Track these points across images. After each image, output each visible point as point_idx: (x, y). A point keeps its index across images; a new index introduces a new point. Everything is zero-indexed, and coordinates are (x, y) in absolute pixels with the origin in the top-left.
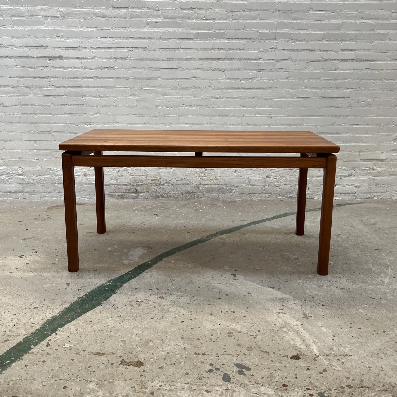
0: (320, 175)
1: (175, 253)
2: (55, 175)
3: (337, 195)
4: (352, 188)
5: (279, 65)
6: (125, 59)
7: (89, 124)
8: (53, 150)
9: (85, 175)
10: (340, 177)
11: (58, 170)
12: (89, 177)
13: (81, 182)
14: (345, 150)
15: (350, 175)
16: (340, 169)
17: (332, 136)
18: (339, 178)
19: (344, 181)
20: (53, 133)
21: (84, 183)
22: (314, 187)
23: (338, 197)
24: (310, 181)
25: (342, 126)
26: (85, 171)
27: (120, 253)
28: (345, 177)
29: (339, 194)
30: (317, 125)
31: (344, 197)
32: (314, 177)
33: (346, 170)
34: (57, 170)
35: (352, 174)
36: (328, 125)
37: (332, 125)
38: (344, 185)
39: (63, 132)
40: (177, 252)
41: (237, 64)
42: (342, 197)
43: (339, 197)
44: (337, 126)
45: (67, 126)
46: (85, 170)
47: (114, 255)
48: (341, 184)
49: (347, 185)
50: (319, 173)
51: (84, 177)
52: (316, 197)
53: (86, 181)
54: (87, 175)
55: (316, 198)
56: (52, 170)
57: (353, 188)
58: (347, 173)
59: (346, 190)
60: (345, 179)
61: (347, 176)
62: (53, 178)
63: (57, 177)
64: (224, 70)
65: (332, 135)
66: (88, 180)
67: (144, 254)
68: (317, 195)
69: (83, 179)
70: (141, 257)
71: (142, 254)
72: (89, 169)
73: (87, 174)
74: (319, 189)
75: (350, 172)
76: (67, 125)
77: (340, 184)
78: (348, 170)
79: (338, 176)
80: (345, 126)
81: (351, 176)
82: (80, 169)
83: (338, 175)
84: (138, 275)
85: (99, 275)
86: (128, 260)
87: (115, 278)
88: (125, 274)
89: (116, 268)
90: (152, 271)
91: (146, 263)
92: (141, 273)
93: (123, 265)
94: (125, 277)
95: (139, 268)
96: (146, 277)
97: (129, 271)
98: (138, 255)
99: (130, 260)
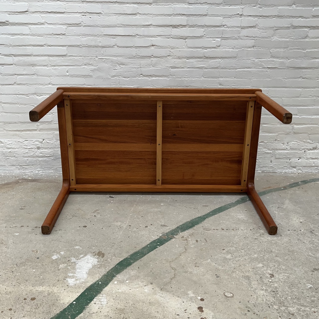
0: (283, 148)
1: (129, 264)
2: (7, 148)
3: (300, 169)
4: (316, 161)
5: (245, 32)
6: (77, 25)
7: (40, 95)
8: (3, 122)
9: (38, 148)
10: (304, 150)
11: (10, 143)
12: (43, 150)
13: (35, 156)
14: (311, 123)
15: (314, 149)
16: (305, 142)
17: (298, 109)
18: (303, 151)
19: (308, 154)
20: (3, 105)
21: (37, 156)
22: (277, 160)
23: (301, 170)
24: (273, 154)
25: (309, 98)
26: (38, 144)
27: (66, 265)
28: (309, 151)
29: (302, 167)
30: (284, 97)
31: (307, 170)
32: (277, 150)
33: (311, 143)
34: (8, 143)
35: (316, 147)
36: (293, 97)
37: (298, 97)
38: (307, 159)
39: (13, 104)
40: (133, 263)
41: (199, 32)
42: (305, 170)
43: (303, 170)
44: (304, 98)
45: (18, 97)
46: (38, 143)
47: (60, 268)
48: (304, 157)
49: (310, 158)
50: (282, 146)
51: (37, 150)
52: (278, 170)
53: (39, 154)
54: (41, 148)
55: (279, 171)
56: (3, 143)
58: (311, 146)
59: (310, 164)
60: (309, 152)
61: (311, 149)
62: (4, 151)
63: (8, 150)
64: (185, 38)
65: (298, 108)
66: (42, 153)
67: (94, 267)
68: (279, 169)
69: (36, 152)
70: (90, 273)
71: (91, 267)
72: (42, 141)
73: (40, 147)
74: (283, 162)
75: (314, 146)
76: (18, 95)
77: (304, 158)
78: (313, 143)
79: (302, 150)
80: (312, 98)
81: (316, 149)
82: (33, 142)
83: (302, 148)
84: (84, 308)
85: (36, 309)
86: (74, 279)
87: (55, 316)
88: (68, 306)
89: (59, 294)
90: (102, 300)
91: (95, 283)
92: (88, 305)
93: (68, 287)
94: (68, 313)
95: (86, 294)
96: (94, 313)
97: (74, 301)
98: (87, 269)
99: (76, 278)
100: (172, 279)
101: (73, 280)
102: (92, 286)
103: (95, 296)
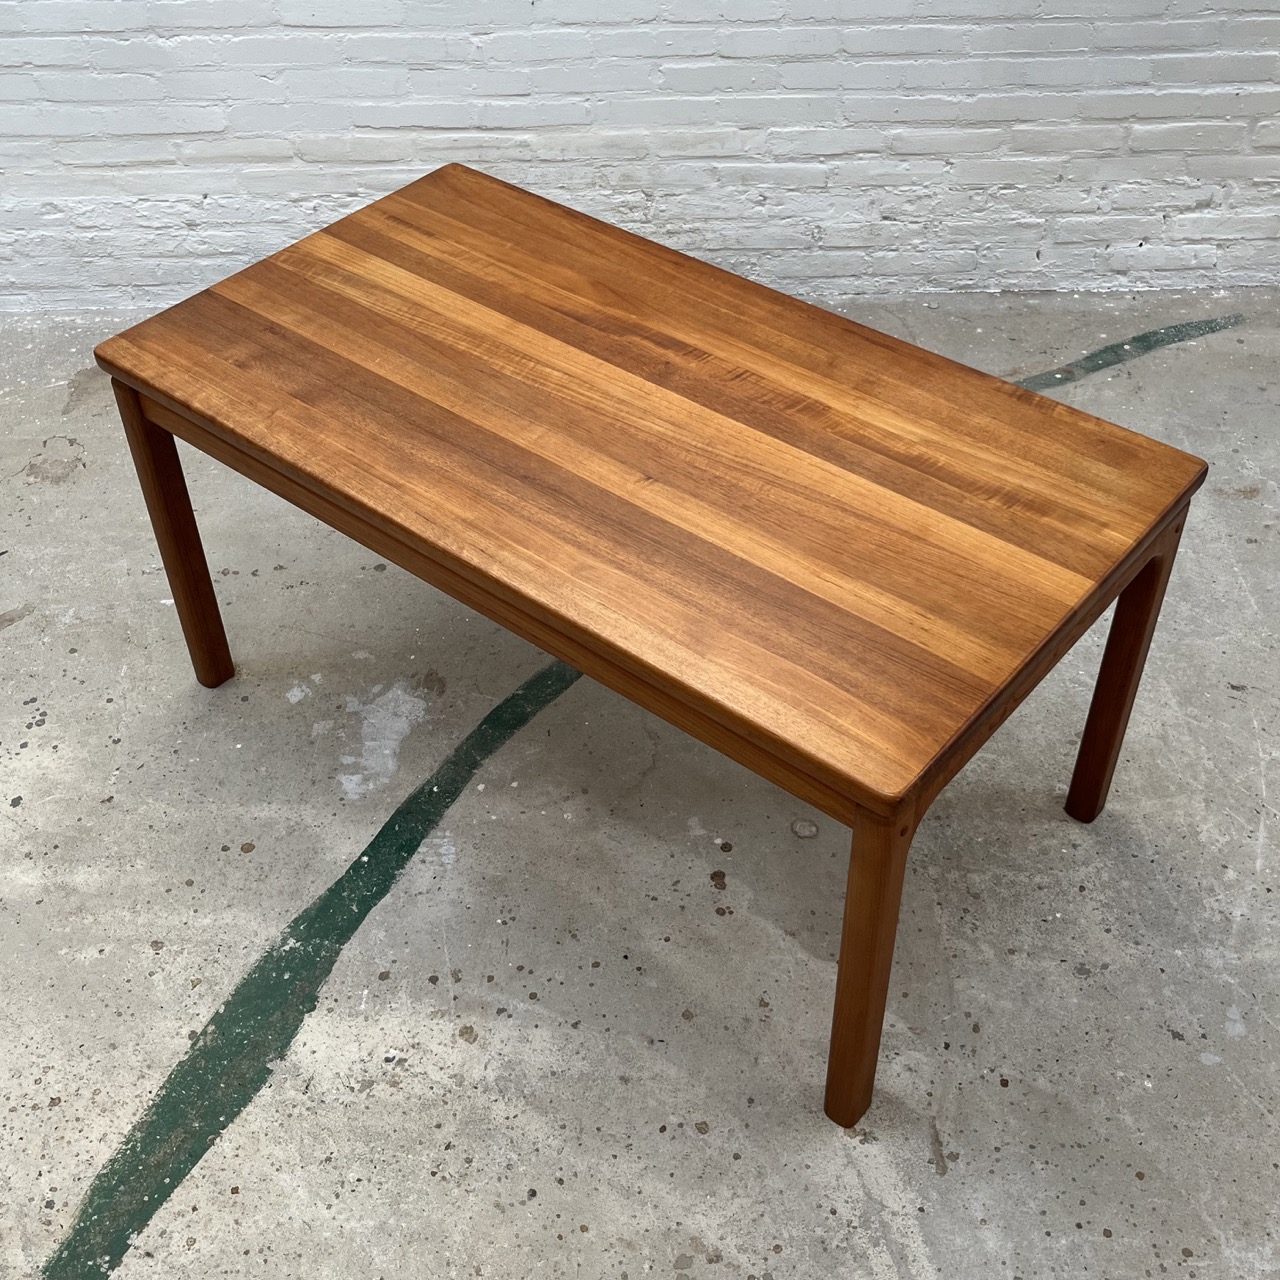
0: (1087, 208)
1: (521, 720)
2: (78, 227)
3: (1144, 278)
4: (1204, 251)
7: (171, 33)
8: (50, 136)
9: (191, 225)
10: (1164, 213)
11: (85, 209)
12: (206, 230)
13: (181, 251)
14: (1198, 114)
15: (1203, 205)
16: (1168, 183)
17: (1153, 61)
18: (1160, 215)
19: (1176, 227)
20: (36, 74)
21: (190, 254)
22: (1062, 249)
23: (1147, 282)
24: (1045, 230)
25: (1201, 17)
26: (186, 213)
27: (331, 723)
28: (1181, 213)
29: (1150, 271)
30: (1101, 19)
31: (1168, 282)
32: (1064, 215)
33: (1190, 187)
34: (81, 211)
35: (1211, 199)
36: (1141, 18)
37: (1157, 16)
38: (1173, 242)
39: (76, 68)
40: (534, 714)
42: (1161, 282)
43: (1151, 282)
44: (1181, 18)
45: (87, 42)
46: (188, 209)
47: (314, 734)
48: (1163, 236)
49: (1184, 239)
50: (1084, 199)
51: (186, 233)
52: (1062, 284)
53: (196, 246)
54: (199, 225)
55: (1064, 288)
56: (61, 211)
57: (1208, 251)
58: (1189, 198)
59: (1182, 259)
60: (1180, 220)
61: (1189, 209)
62: (72, 237)
63: (85, 234)
65: (1154, 57)
66: (205, 243)
67: (416, 729)
68: (1067, 277)
69: (185, 240)
70: (406, 752)
71: (408, 731)
72: (202, 202)
73: (198, 222)
74: (1081, 255)
75: (1202, 195)
76: (86, 37)
77: (1161, 239)
78: (1199, 187)
79: (1157, 211)
80: (1213, 19)
81: (1208, 205)
82: (168, 204)
83: (1158, 204)
84: (394, 877)
85: (260, 880)
86: (360, 776)
87: (314, 903)
88: (348, 872)
89: (318, 829)
90: (442, 850)
91: (421, 791)
92: (403, 868)
93: (344, 805)
94: (349, 895)
95: (397, 828)
96: (420, 893)
97: (363, 854)
98: (395, 737)
99: (366, 772)
100: (644, 774)
101: (356, 778)
102: (413, 800)
103: (423, 837)
